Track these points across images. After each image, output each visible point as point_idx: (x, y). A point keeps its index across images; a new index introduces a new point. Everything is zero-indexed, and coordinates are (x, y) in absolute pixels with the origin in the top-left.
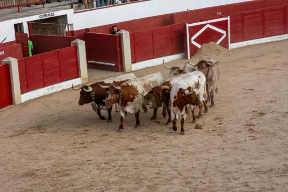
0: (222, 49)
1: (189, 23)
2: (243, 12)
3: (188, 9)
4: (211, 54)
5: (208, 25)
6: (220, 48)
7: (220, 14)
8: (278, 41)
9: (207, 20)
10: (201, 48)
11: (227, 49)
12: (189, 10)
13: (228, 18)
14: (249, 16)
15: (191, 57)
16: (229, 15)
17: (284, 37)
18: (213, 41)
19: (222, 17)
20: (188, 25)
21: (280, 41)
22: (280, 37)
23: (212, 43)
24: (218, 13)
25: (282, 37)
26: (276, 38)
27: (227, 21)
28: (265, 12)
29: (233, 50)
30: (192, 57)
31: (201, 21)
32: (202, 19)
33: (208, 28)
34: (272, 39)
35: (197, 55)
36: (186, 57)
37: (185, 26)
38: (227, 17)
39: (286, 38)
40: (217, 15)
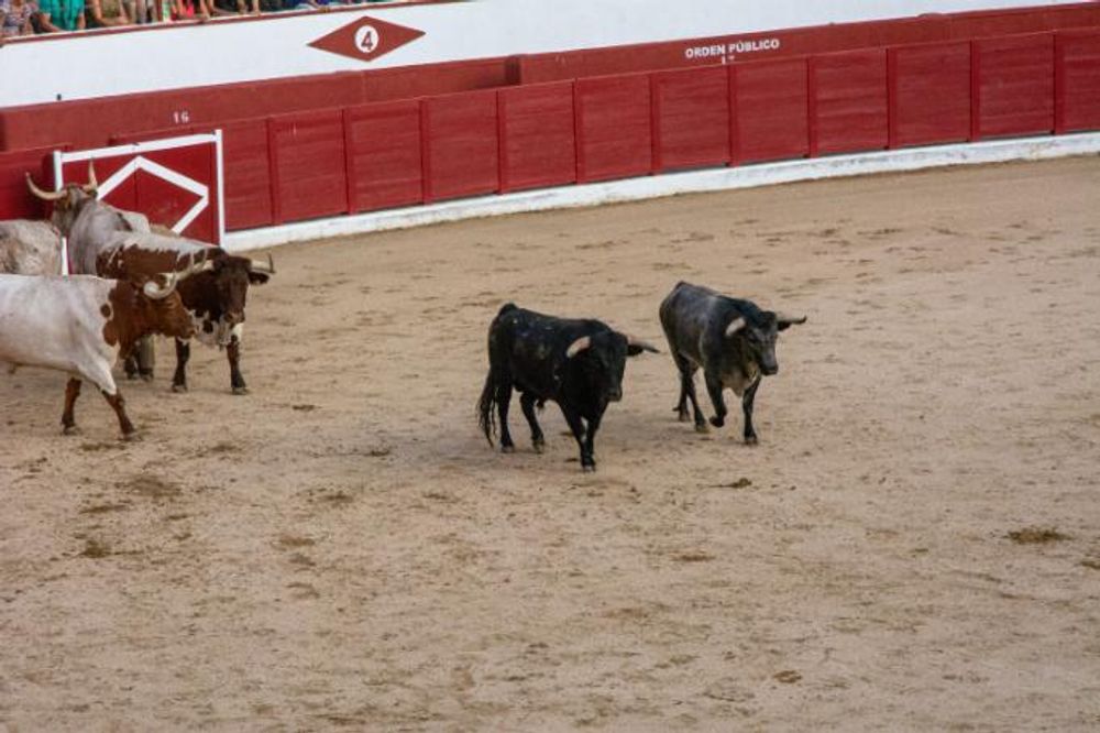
1: (66, 149)
2: (272, 116)
3: (59, 97)
5: (139, 158)
7: (185, 118)
8: (399, 229)
9: (135, 141)
12: (64, 99)
13: (217, 137)
14: (295, 131)
16: (217, 127)
17: (422, 214)
18: (158, 220)
19: (193, 132)
20: (61, 159)
21: (409, 229)
22: (408, 216)
24: (176, 116)
25: (414, 215)
26: (393, 217)
27: (211, 147)
28: (357, 118)
31: (112, 143)
32: (115, 137)
33: (140, 174)
34: (378, 220)
37: (48, 162)
38: (210, 131)
39: (428, 219)
40: (174, 124)
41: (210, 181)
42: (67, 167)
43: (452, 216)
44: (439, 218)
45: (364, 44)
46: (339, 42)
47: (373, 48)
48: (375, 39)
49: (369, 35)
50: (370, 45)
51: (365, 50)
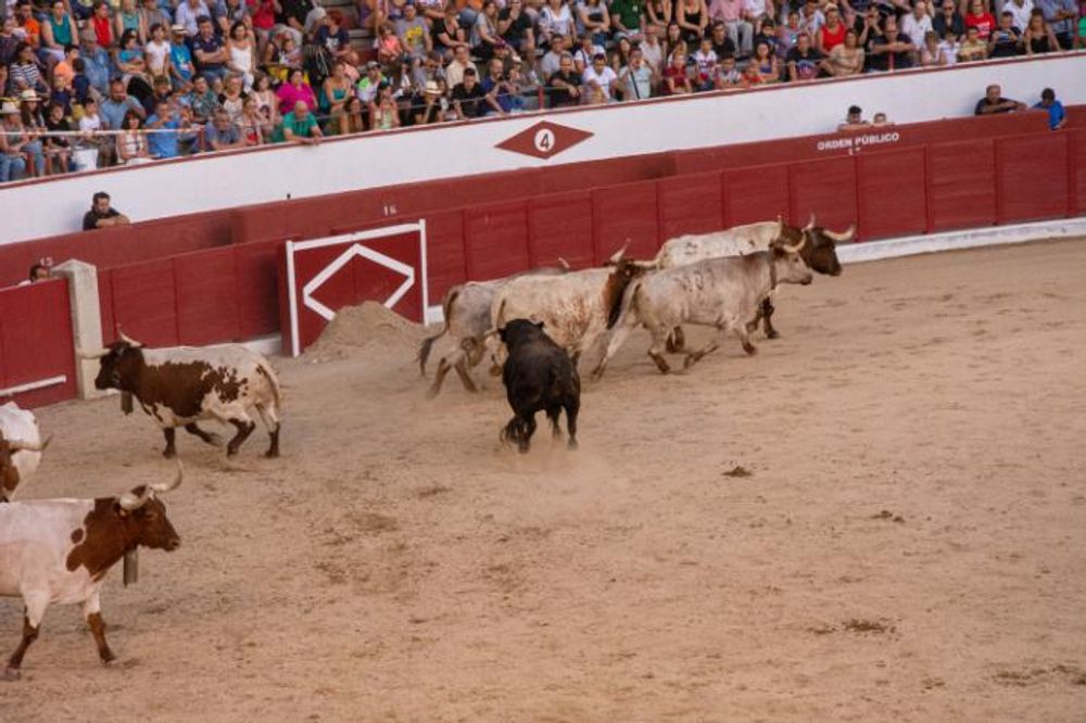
0: (405, 323)
1: (296, 239)
2: (467, 207)
3: (289, 196)
4: (369, 339)
5: (356, 245)
6: (398, 320)
7: (393, 211)
9: (353, 231)
10: (336, 319)
11: (418, 325)
12: (293, 197)
13: (421, 226)
14: (487, 219)
15: (302, 351)
16: (421, 217)
18: (373, 298)
19: (401, 222)
20: (292, 247)
23: (369, 305)
24: (386, 209)
27: (416, 234)
28: (538, 207)
30: (306, 350)
31: (334, 233)
32: (336, 228)
33: (357, 258)
35: (321, 342)
36: (285, 349)
37: (282, 250)
38: (415, 221)
40: (383, 216)
41: (414, 261)
42: (297, 254)
45: (542, 145)
46: (521, 143)
47: (550, 148)
48: (551, 140)
49: (546, 136)
50: (547, 145)
51: (543, 149)
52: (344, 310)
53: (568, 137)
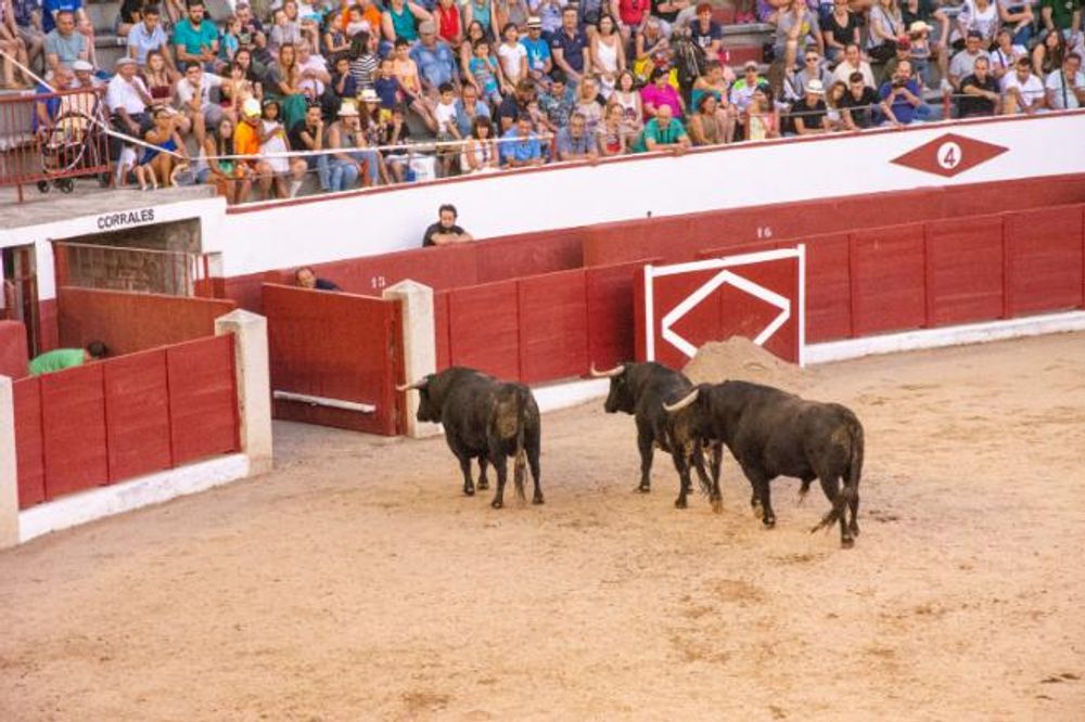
0: (777, 363)
1: (656, 264)
2: (855, 231)
3: (649, 213)
5: (725, 272)
6: (769, 359)
7: (768, 233)
8: (979, 343)
9: (720, 255)
10: (696, 357)
11: (792, 366)
12: (654, 215)
13: (800, 252)
14: (876, 246)
16: (799, 242)
17: (1002, 329)
18: (741, 333)
19: (776, 247)
20: (651, 273)
21: (988, 343)
22: (986, 330)
23: (737, 341)
24: (760, 231)
25: (994, 329)
26: (972, 331)
28: (937, 233)
29: (816, 369)
31: (700, 257)
32: (703, 252)
34: (956, 334)
37: (639, 275)
38: (793, 245)
39: (1008, 334)
40: (755, 239)
41: (790, 292)
42: (657, 281)
43: (1031, 331)
44: (1019, 333)
45: (946, 161)
46: (921, 159)
47: (955, 164)
48: (957, 156)
49: (951, 151)
50: (952, 161)
51: (947, 166)
52: (708, 345)
53: (977, 152)
